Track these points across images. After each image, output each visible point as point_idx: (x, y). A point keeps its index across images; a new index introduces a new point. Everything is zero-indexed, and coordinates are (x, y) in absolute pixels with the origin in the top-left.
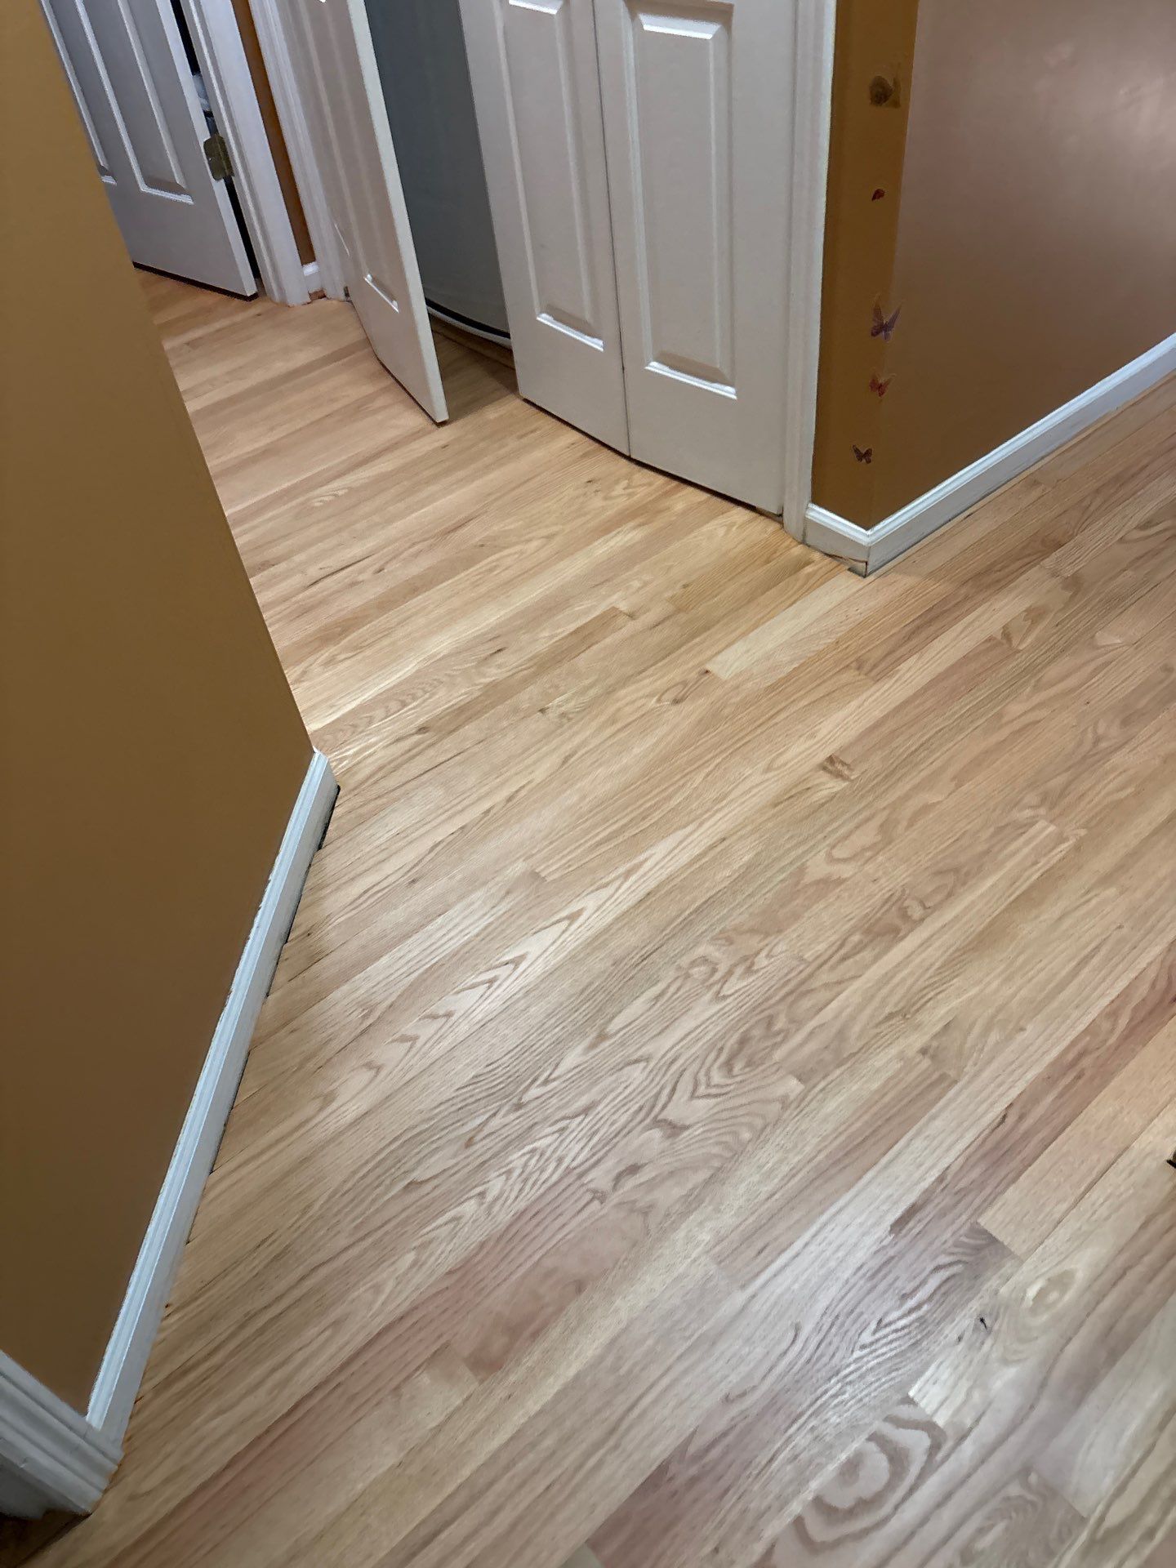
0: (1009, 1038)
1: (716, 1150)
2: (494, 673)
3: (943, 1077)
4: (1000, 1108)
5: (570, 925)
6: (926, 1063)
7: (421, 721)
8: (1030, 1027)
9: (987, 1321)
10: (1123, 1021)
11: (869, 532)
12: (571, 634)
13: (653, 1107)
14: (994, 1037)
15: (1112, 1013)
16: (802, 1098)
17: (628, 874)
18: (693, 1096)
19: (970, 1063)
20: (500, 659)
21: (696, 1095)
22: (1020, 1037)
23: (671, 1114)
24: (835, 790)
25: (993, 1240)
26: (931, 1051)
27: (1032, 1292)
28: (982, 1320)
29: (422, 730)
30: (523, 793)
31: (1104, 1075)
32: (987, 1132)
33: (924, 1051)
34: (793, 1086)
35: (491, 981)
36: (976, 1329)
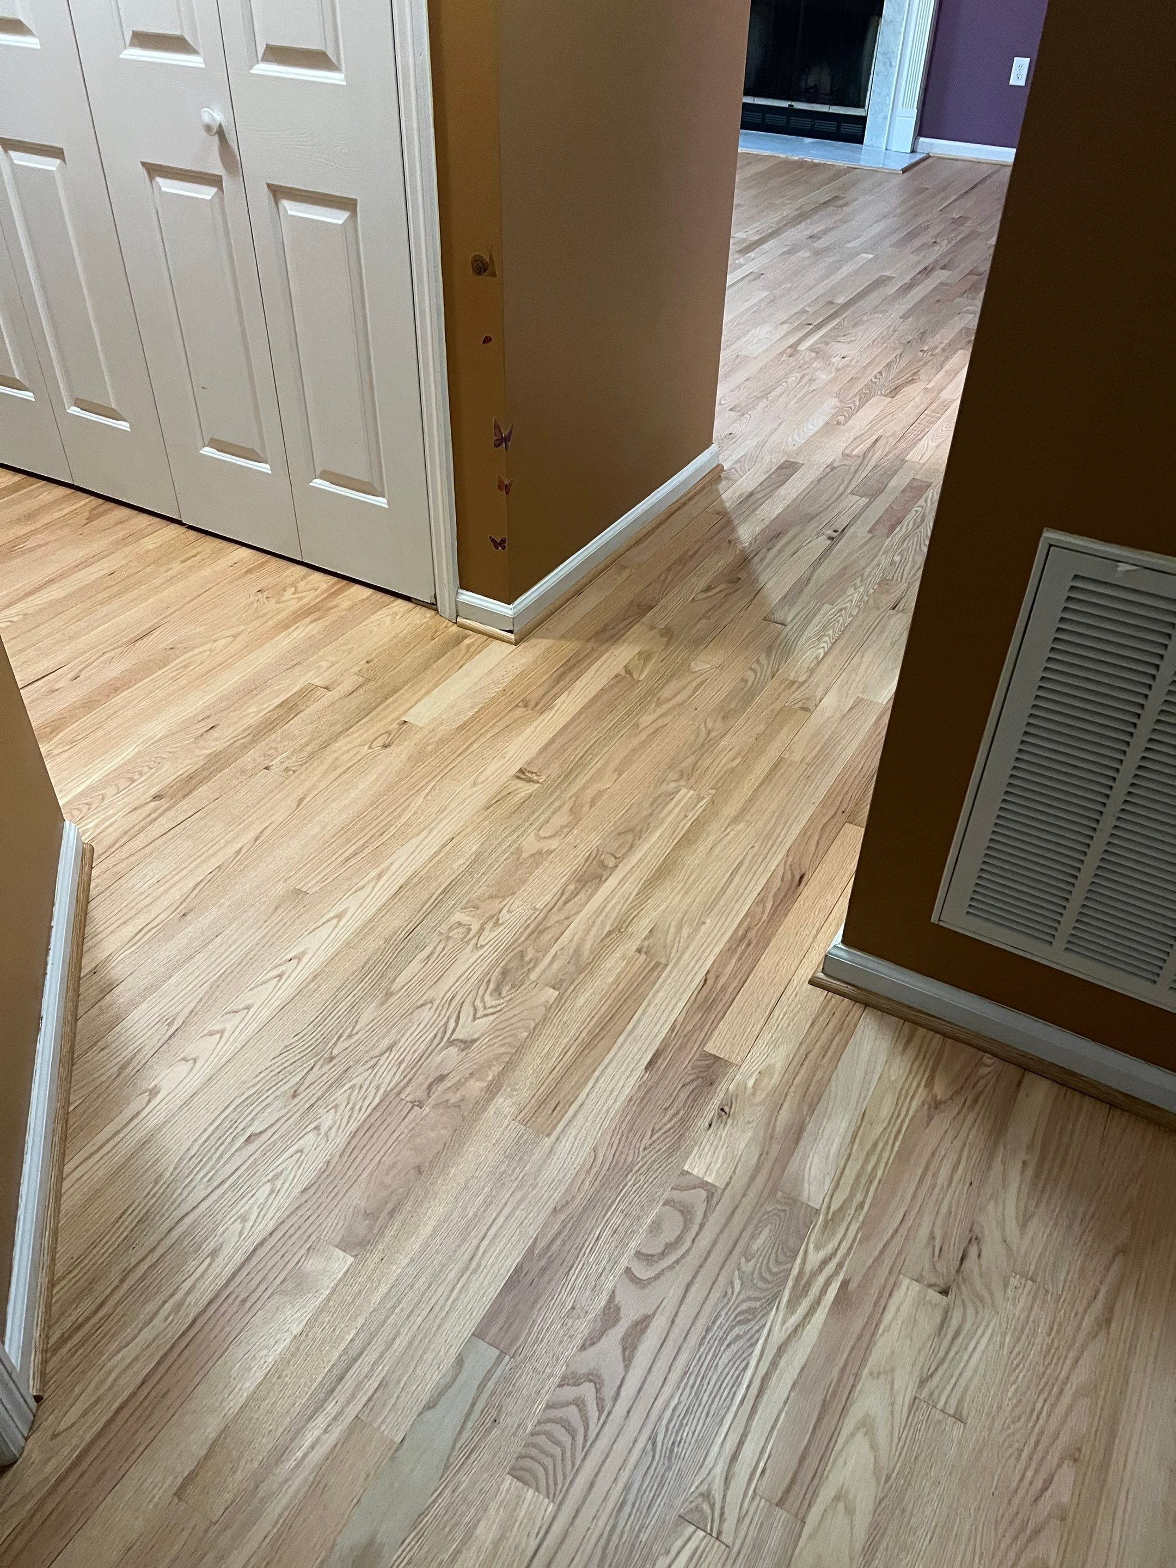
0: (697, 929)
1: (502, 1050)
2: (214, 744)
3: (657, 965)
4: (701, 976)
5: (339, 921)
6: (643, 957)
7: (154, 791)
8: (708, 921)
9: (727, 1109)
10: (769, 905)
11: (511, 606)
12: (277, 707)
13: (445, 1032)
14: (685, 931)
15: (760, 901)
16: (559, 999)
17: (380, 876)
18: (475, 1019)
19: (674, 951)
20: (215, 733)
21: (478, 1016)
22: (704, 928)
23: (460, 1034)
24: (530, 791)
25: (717, 1058)
26: (644, 950)
27: (751, 1083)
28: (722, 1110)
29: (156, 797)
30: (267, 832)
31: (765, 941)
32: (696, 992)
33: (639, 951)
34: (552, 994)
35: (280, 976)
36: (720, 1116)
